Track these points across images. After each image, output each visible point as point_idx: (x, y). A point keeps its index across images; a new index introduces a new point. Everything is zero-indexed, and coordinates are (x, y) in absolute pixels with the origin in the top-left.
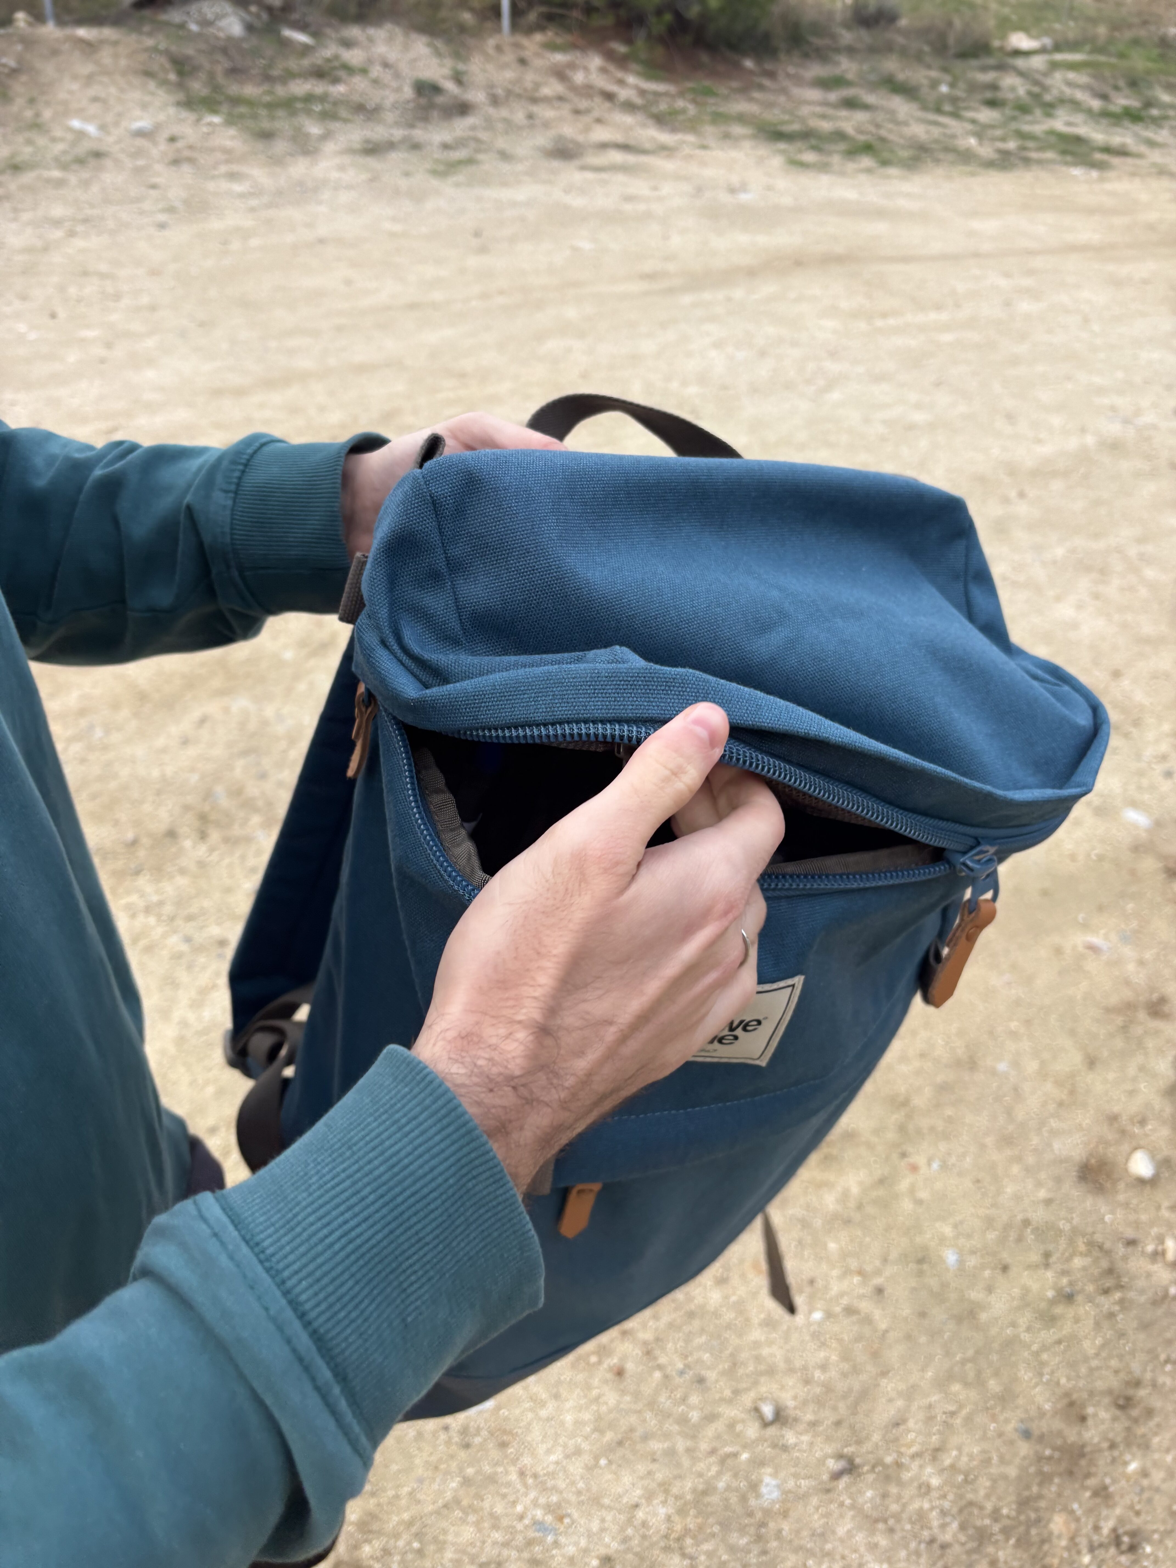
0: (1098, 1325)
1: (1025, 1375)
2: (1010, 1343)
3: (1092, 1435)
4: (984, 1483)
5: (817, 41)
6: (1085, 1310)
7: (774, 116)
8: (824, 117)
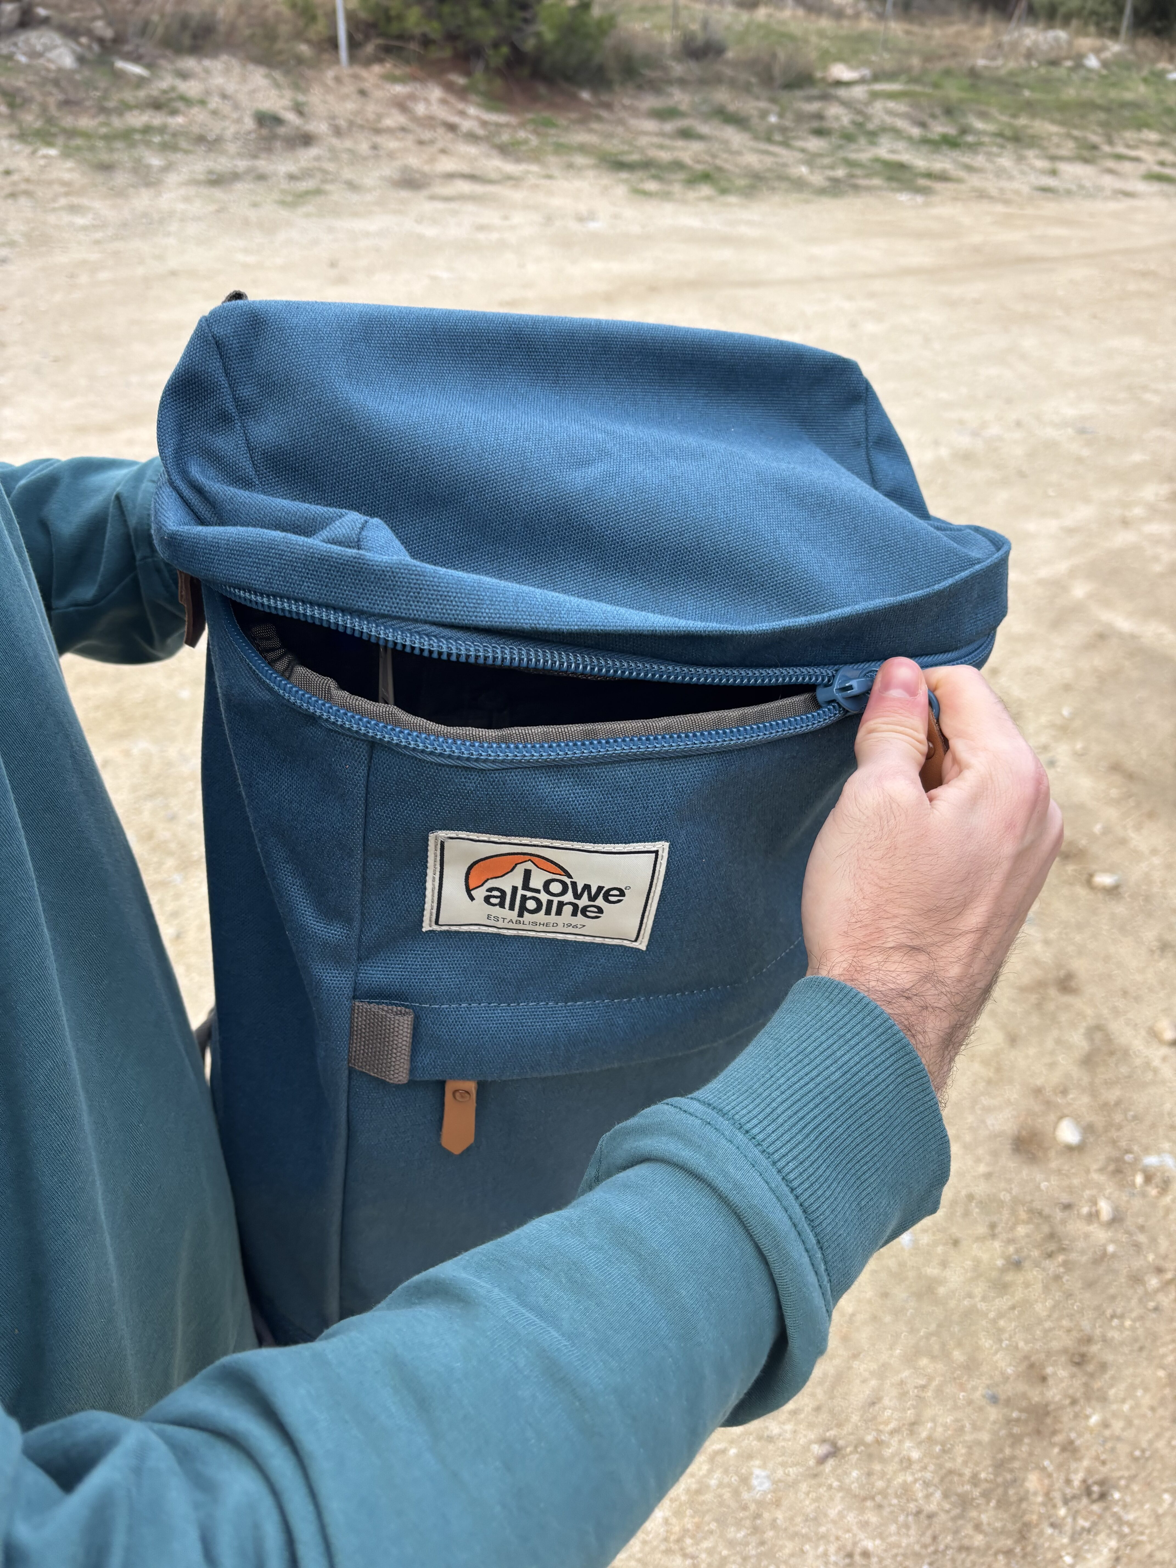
0: (1046, 1289)
1: (986, 1343)
2: (970, 1314)
3: (1054, 1394)
4: (961, 1450)
5: (649, 73)
6: (1033, 1275)
7: (614, 146)
8: (661, 147)
